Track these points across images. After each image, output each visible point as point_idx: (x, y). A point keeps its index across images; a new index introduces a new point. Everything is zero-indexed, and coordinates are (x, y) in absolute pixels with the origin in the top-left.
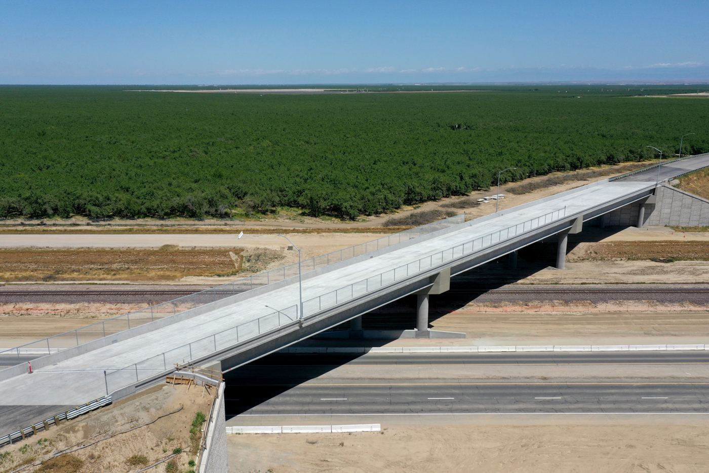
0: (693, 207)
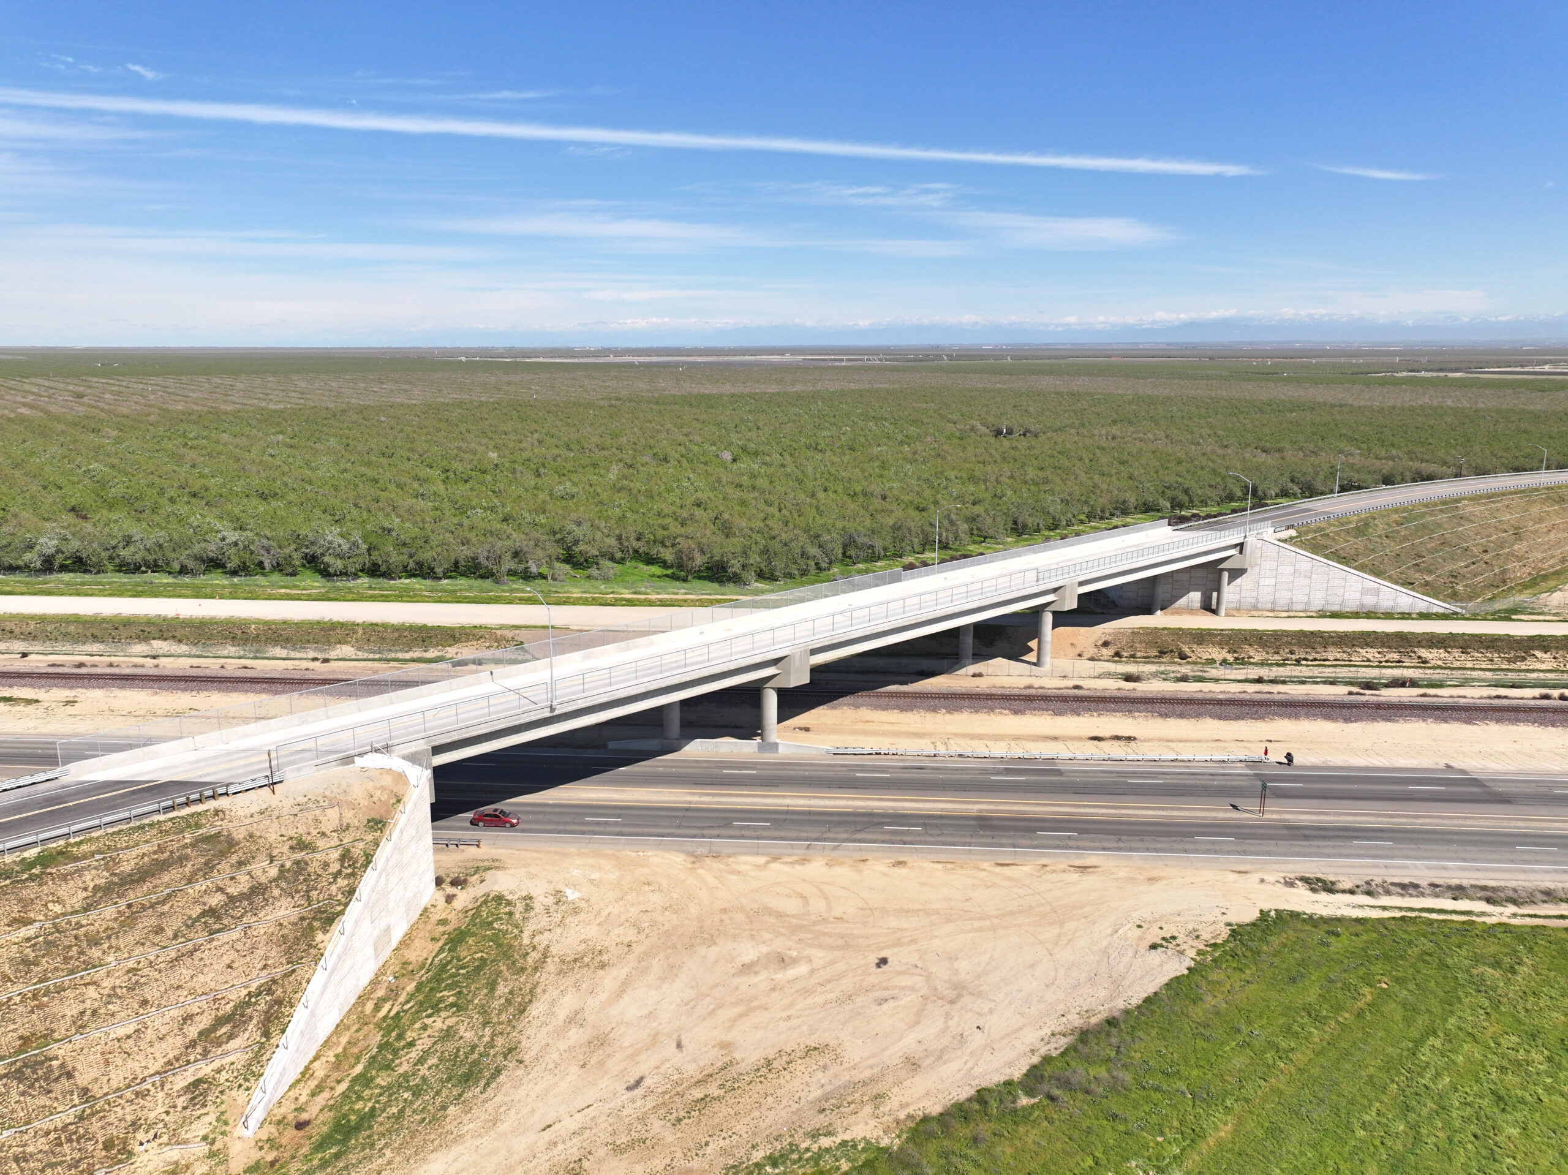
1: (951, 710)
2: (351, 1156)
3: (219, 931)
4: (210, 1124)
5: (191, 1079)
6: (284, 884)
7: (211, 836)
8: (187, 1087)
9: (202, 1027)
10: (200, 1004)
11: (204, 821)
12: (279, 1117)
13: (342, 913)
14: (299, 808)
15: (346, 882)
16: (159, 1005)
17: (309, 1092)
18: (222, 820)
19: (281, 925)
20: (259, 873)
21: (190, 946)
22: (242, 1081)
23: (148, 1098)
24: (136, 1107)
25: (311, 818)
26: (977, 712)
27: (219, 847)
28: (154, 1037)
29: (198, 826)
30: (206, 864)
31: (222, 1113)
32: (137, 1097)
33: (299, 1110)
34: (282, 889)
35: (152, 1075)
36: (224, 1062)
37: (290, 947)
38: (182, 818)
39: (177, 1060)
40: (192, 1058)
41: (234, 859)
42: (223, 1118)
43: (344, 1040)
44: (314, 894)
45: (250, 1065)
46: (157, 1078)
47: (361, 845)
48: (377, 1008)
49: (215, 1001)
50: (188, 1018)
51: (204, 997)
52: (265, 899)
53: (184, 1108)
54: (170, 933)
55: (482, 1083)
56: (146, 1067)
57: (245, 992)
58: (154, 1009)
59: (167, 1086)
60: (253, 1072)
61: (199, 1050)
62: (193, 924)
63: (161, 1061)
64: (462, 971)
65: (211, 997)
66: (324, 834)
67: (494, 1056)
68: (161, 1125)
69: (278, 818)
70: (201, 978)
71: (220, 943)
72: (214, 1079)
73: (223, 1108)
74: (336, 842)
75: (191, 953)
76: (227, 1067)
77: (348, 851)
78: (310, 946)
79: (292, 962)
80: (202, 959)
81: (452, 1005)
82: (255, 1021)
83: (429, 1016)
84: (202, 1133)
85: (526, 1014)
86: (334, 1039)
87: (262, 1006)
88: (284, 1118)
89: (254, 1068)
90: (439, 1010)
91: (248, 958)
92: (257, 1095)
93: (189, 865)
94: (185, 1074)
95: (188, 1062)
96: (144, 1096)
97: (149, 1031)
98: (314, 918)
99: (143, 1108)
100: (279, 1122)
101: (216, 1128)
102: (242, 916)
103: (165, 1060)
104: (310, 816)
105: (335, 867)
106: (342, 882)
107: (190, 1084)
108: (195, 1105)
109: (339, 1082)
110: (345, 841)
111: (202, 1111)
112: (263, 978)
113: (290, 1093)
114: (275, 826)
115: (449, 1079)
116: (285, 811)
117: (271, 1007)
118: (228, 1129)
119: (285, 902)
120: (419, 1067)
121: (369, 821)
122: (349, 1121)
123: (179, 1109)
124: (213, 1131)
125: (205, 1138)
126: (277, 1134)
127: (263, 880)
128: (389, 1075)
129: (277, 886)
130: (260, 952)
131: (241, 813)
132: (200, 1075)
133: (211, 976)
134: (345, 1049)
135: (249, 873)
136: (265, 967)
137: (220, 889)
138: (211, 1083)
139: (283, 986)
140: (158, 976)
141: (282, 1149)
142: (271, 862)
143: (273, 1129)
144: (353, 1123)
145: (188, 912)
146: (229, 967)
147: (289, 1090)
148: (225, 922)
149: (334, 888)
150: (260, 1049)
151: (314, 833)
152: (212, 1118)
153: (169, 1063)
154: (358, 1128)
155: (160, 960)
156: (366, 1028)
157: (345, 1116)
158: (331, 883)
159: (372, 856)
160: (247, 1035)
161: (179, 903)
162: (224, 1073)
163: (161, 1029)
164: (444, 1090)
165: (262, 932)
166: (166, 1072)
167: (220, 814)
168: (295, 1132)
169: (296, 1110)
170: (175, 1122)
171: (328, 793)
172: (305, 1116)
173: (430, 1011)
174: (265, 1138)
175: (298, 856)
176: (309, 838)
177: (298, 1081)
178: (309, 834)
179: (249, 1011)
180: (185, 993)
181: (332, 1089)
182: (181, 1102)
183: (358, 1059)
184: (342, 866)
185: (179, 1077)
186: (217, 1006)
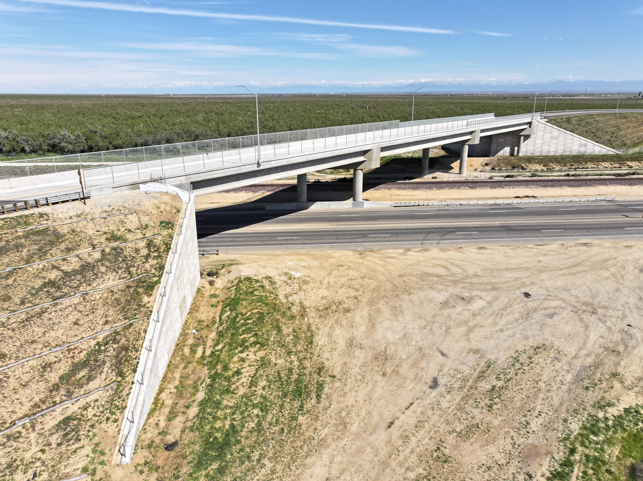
0: (559, 138)
1: (439, 188)
2: (233, 470)
3: (61, 297)
4: (87, 456)
5: (61, 418)
6: (107, 263)
7: (40, 231)
8: (58, 425)
9: (61, 372)
10: (56, 354)
11: (31, 221)
12: (147, 442)
13: (158, 282)
14: (107, 214)
15: (155, 262)
16: (17, 358)
17: (165, 417)
18: (47, 220)
19: (112, 291)
20: (86, 256)
21: (37, 309)
22: (108, 415)
23: (21, 440)
24: (9, 449)
25: (117, 220)
26: (452, 188)
27: (48, 238)
28: (17, 385)
29: (27, 224)
30: (39, 250)
31: (97, 445)
32: (9, 440)
33: (163, 433)
34: (107, 267)
35: (20, 419)
36: (88, 400)
37: (124, 308)
38: (12, 218)
39: (44, 402)
40: (57, 399)
41: (63, 246)
42: (99, 449)
43: (177, 375)
44: (133, 270)
45: (113, 400)
46: (27, 420)
47: (160, 238)
48: (193, 351)
49: (69, 350)
50: (47, 366)
51: (58, 348)
52: (94, 274)
53: (59, 445)
54: (17, 300)
55: (314, 395)
56: (13, 412)
57: (93, 343)
58: (12, 361)
59: (38, 427)
60: (117, 406)
61: (63, 392)
62: (37, 293)
63: (28, 406)
64: (249, 321)
65: (65, 347)
66: (130, 231)
67: (310, 374)
68: (39, 464)
69: (92, 219)
70: (53, 333)
71: (64, 306)
72: (83, 415)
73: (96, 440)
74: (140, 236)
75: (40, 315)
76: (92, 404)
77: (151, 241)
78: (140, 306)
79: (128, 318)
80: (50, 319)
81: (256, 343)
82: (108, 365)
83: (242, 352)
84: (81, 465)
85: (315, 344)
86: (170, 375)
87: (111, 353)
88: (153, 442)
89: (116, 402)
90: (247, 347)
91: (91, 317)
92: (125, 426)
93: (25, 250)
94: (54, 414)
95: (55, 403)
96: (16, 439)
97: (11, 380)
98: (137, 286)
99: (16, 450)
100: (149, 446)
101: (93, 459)
102: (78, 286)
103: (32, 403)
104: (117, 219)
105: (145, 252)
106: (152, 262)
107: (60, 423)
108: (69, 440)
109: (187, 407)
110: (147, 235)
111: (77, 445)
112: (107, 330)
113: (151, 421)
114: (91, 225)
115: (285, 395)
116: (97, 216)
117: (120, 353)
118: (105, 458)
119: (111, 276)
120: (254, 388)
121: (161, 223)
122: (216, 438)
123: (54, 446)
124: (92, 462)
125: (85, 470)
126: (151, 457)
127: (90, 260)
128: (232, 397)
129: (103, 265)
130: (100, 311)
131: (61, 216)
132: (68, 413)
133: (61, 332)
134: (181, 382)
135: (77, 256)
136: (106, 322)
137: (54, 267)
138: (80, 419)
139: (125, 336)
140: (12, 334)
141: (160, 470)
142: (94, 248)
143: (145, 453)
144: (220, 440)
145: (31, 284)
146: (76, 323)
147: (148, 418)
148: (65, 290)
149: (147, 266)
150: (118, 386)
151: (123, 230)
152: (88, 450)
153: (36, 405)
154: (226, 444)
155: (11, 321)
156: (190, 365)
157: (210, 435)
158: (144, 263)
159: (170, 245)
160: (103, 376)
161: (21, 278)
162: (90, 409)
163: (22, 377)
164: (286, 404)
165: (98, 297)
166: (34, 414)
167: (45, 217)
168: (167, 453)
169: (160, 433)
170: (52, 459)
171: (126, 205)
172: (170, 439)
173: (240, 349)
174: (142, 462)
175: (115, 244)
176: (119, 233)
177: (153, 411)
178: (119, 230)
179: (101, 357)
180: (40, 346)
181: (184, 413)
182: (55, 439)
183: (196, 389)
184: (150, 251)
185: (48, 418)
186: (71, 355)
